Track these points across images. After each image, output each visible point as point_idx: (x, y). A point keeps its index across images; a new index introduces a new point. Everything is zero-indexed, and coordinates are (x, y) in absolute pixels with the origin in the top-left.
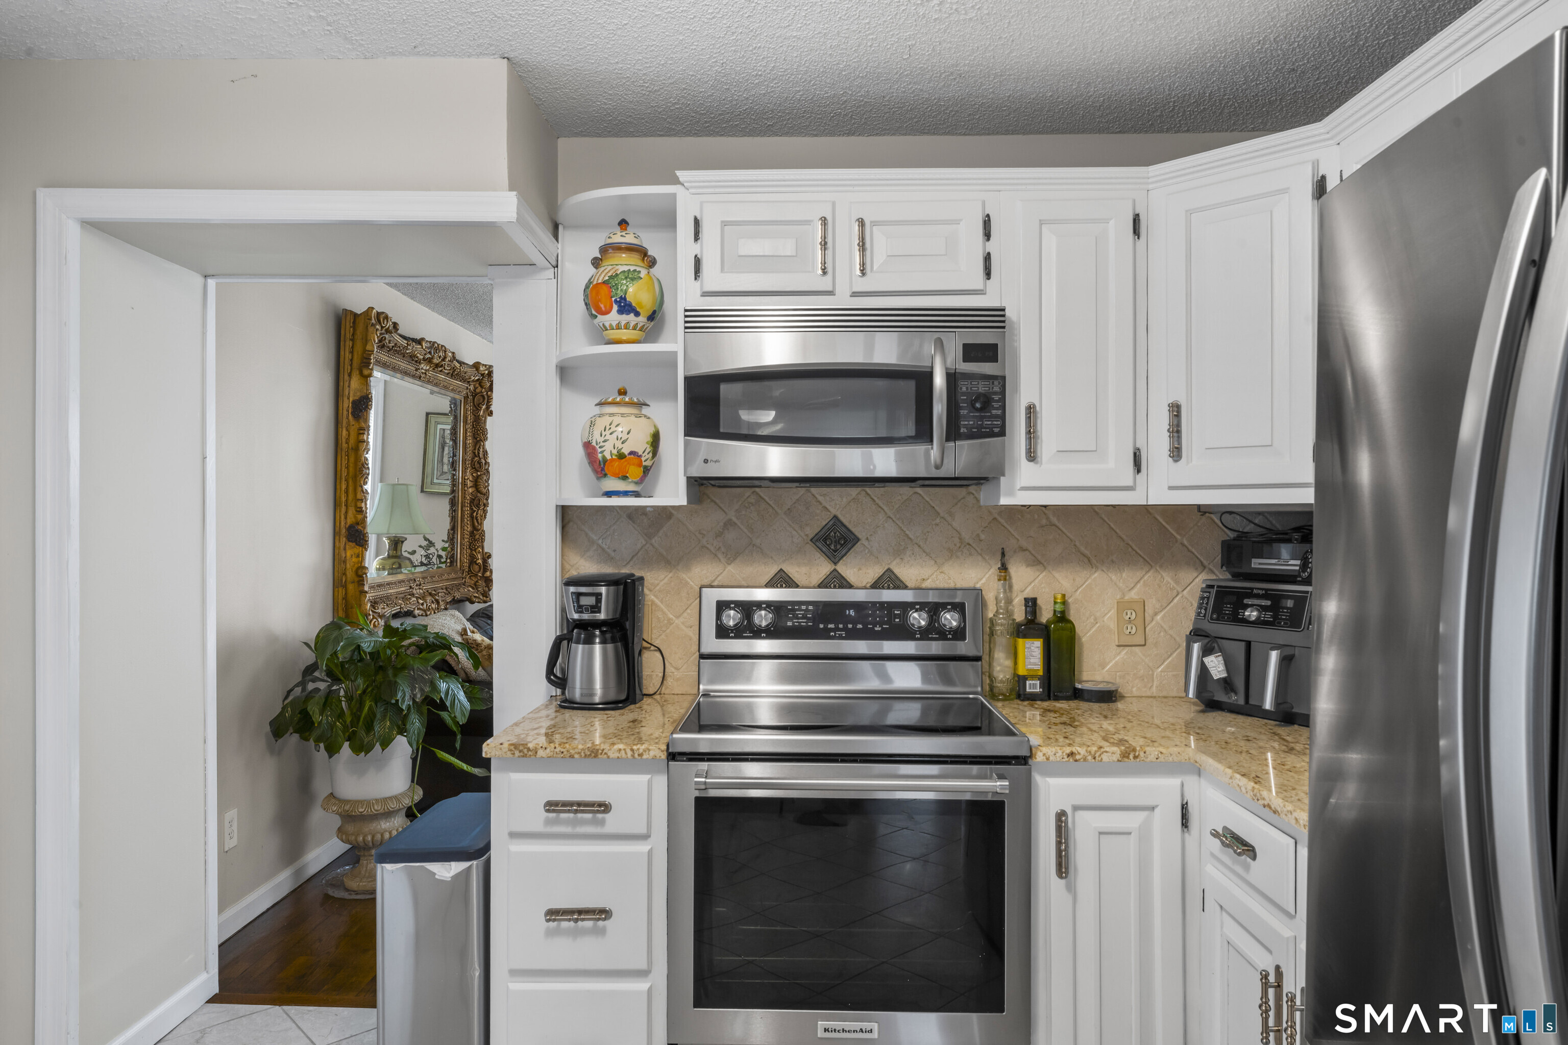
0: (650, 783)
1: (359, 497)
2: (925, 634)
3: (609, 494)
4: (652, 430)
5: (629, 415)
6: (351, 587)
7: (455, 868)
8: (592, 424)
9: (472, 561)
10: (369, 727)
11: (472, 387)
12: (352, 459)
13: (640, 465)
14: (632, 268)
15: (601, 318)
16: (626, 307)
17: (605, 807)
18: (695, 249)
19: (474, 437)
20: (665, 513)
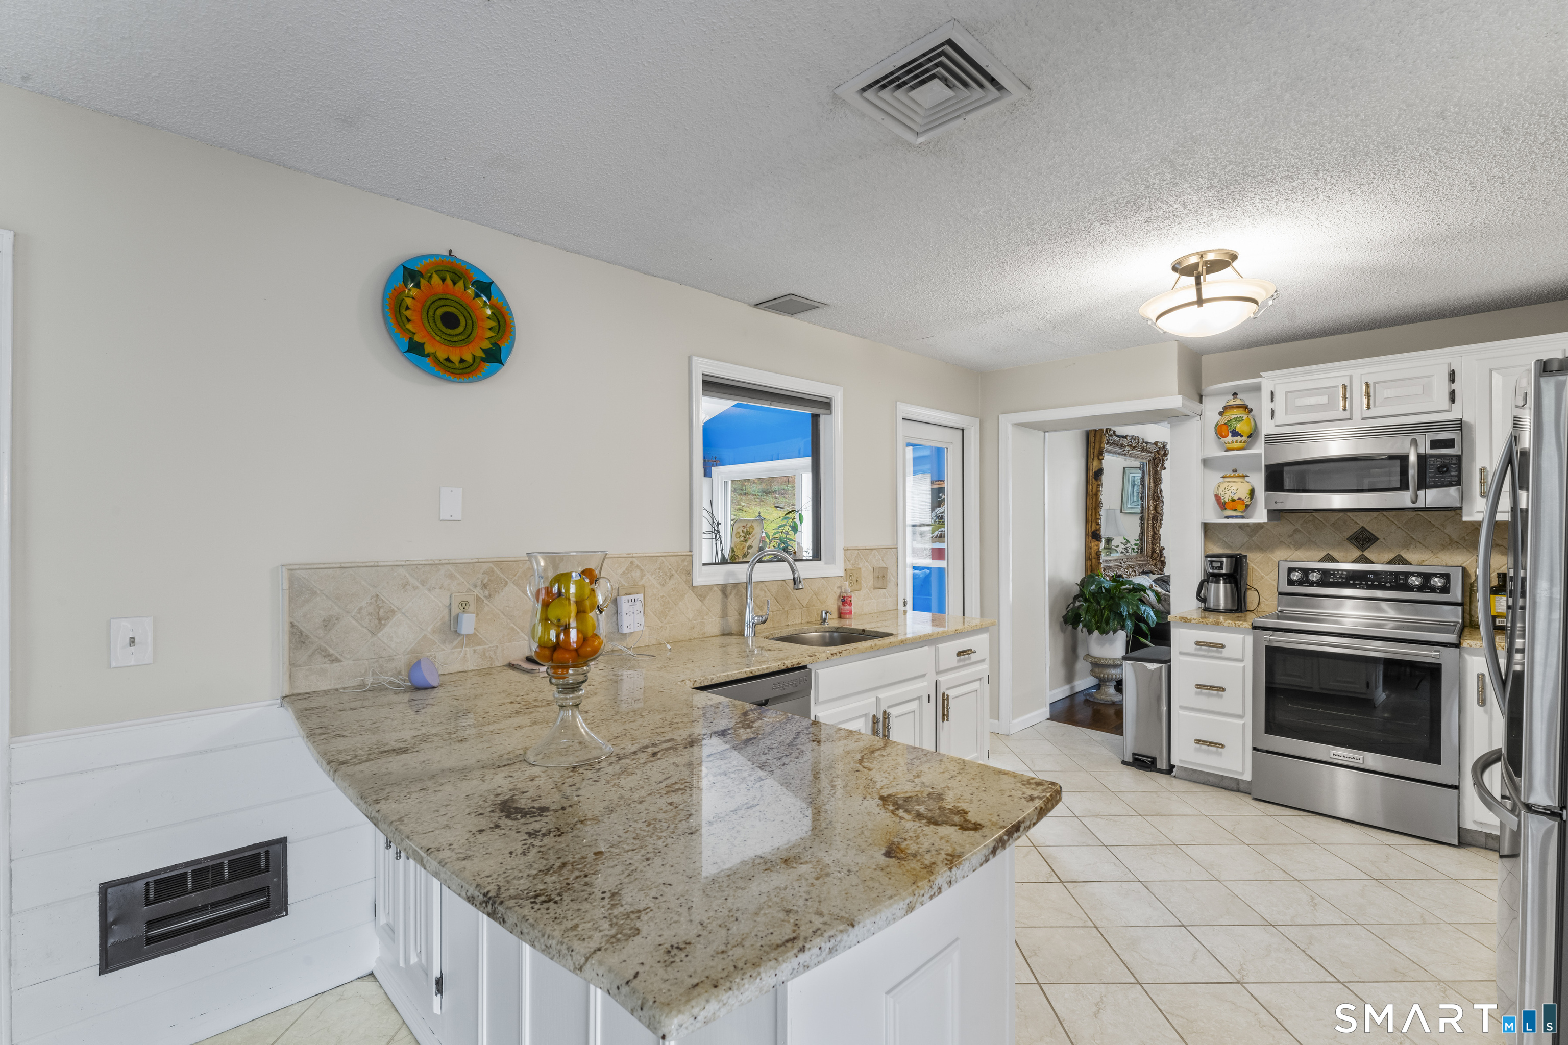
0: (1244, 639)
1: (1098, 517)
2: (1420, 589)
3: (1227, 517)
4: (1250, 488)
5: (1237, 482)
6: (1094, 561)
7: (1155, 666)
8: (1219, 486)
9: (1153, 551)
10: (1107, 623)
11: (1153, 455)
12: (1094, 500)
13: (1244, 504)
14: (1239, 416)
15: (1223, 439)
16: (1235, 434)
17: (1223, 646)
18: (1272, 405)
19: (1154, 482)
20: (1259, 526)
